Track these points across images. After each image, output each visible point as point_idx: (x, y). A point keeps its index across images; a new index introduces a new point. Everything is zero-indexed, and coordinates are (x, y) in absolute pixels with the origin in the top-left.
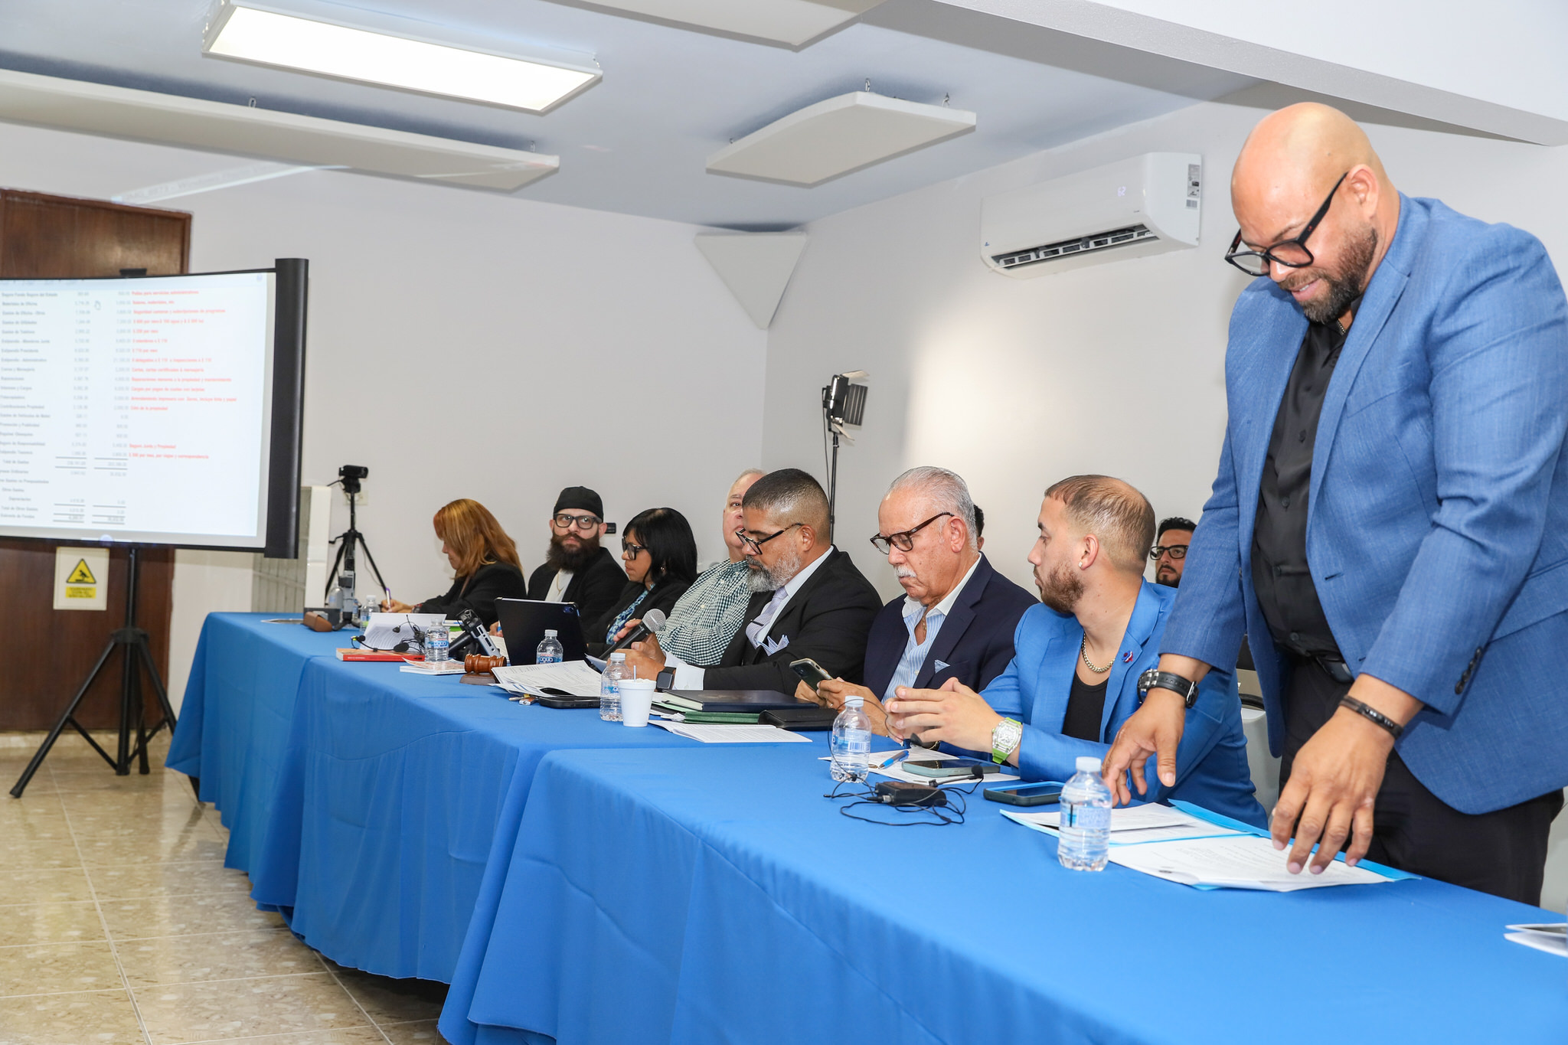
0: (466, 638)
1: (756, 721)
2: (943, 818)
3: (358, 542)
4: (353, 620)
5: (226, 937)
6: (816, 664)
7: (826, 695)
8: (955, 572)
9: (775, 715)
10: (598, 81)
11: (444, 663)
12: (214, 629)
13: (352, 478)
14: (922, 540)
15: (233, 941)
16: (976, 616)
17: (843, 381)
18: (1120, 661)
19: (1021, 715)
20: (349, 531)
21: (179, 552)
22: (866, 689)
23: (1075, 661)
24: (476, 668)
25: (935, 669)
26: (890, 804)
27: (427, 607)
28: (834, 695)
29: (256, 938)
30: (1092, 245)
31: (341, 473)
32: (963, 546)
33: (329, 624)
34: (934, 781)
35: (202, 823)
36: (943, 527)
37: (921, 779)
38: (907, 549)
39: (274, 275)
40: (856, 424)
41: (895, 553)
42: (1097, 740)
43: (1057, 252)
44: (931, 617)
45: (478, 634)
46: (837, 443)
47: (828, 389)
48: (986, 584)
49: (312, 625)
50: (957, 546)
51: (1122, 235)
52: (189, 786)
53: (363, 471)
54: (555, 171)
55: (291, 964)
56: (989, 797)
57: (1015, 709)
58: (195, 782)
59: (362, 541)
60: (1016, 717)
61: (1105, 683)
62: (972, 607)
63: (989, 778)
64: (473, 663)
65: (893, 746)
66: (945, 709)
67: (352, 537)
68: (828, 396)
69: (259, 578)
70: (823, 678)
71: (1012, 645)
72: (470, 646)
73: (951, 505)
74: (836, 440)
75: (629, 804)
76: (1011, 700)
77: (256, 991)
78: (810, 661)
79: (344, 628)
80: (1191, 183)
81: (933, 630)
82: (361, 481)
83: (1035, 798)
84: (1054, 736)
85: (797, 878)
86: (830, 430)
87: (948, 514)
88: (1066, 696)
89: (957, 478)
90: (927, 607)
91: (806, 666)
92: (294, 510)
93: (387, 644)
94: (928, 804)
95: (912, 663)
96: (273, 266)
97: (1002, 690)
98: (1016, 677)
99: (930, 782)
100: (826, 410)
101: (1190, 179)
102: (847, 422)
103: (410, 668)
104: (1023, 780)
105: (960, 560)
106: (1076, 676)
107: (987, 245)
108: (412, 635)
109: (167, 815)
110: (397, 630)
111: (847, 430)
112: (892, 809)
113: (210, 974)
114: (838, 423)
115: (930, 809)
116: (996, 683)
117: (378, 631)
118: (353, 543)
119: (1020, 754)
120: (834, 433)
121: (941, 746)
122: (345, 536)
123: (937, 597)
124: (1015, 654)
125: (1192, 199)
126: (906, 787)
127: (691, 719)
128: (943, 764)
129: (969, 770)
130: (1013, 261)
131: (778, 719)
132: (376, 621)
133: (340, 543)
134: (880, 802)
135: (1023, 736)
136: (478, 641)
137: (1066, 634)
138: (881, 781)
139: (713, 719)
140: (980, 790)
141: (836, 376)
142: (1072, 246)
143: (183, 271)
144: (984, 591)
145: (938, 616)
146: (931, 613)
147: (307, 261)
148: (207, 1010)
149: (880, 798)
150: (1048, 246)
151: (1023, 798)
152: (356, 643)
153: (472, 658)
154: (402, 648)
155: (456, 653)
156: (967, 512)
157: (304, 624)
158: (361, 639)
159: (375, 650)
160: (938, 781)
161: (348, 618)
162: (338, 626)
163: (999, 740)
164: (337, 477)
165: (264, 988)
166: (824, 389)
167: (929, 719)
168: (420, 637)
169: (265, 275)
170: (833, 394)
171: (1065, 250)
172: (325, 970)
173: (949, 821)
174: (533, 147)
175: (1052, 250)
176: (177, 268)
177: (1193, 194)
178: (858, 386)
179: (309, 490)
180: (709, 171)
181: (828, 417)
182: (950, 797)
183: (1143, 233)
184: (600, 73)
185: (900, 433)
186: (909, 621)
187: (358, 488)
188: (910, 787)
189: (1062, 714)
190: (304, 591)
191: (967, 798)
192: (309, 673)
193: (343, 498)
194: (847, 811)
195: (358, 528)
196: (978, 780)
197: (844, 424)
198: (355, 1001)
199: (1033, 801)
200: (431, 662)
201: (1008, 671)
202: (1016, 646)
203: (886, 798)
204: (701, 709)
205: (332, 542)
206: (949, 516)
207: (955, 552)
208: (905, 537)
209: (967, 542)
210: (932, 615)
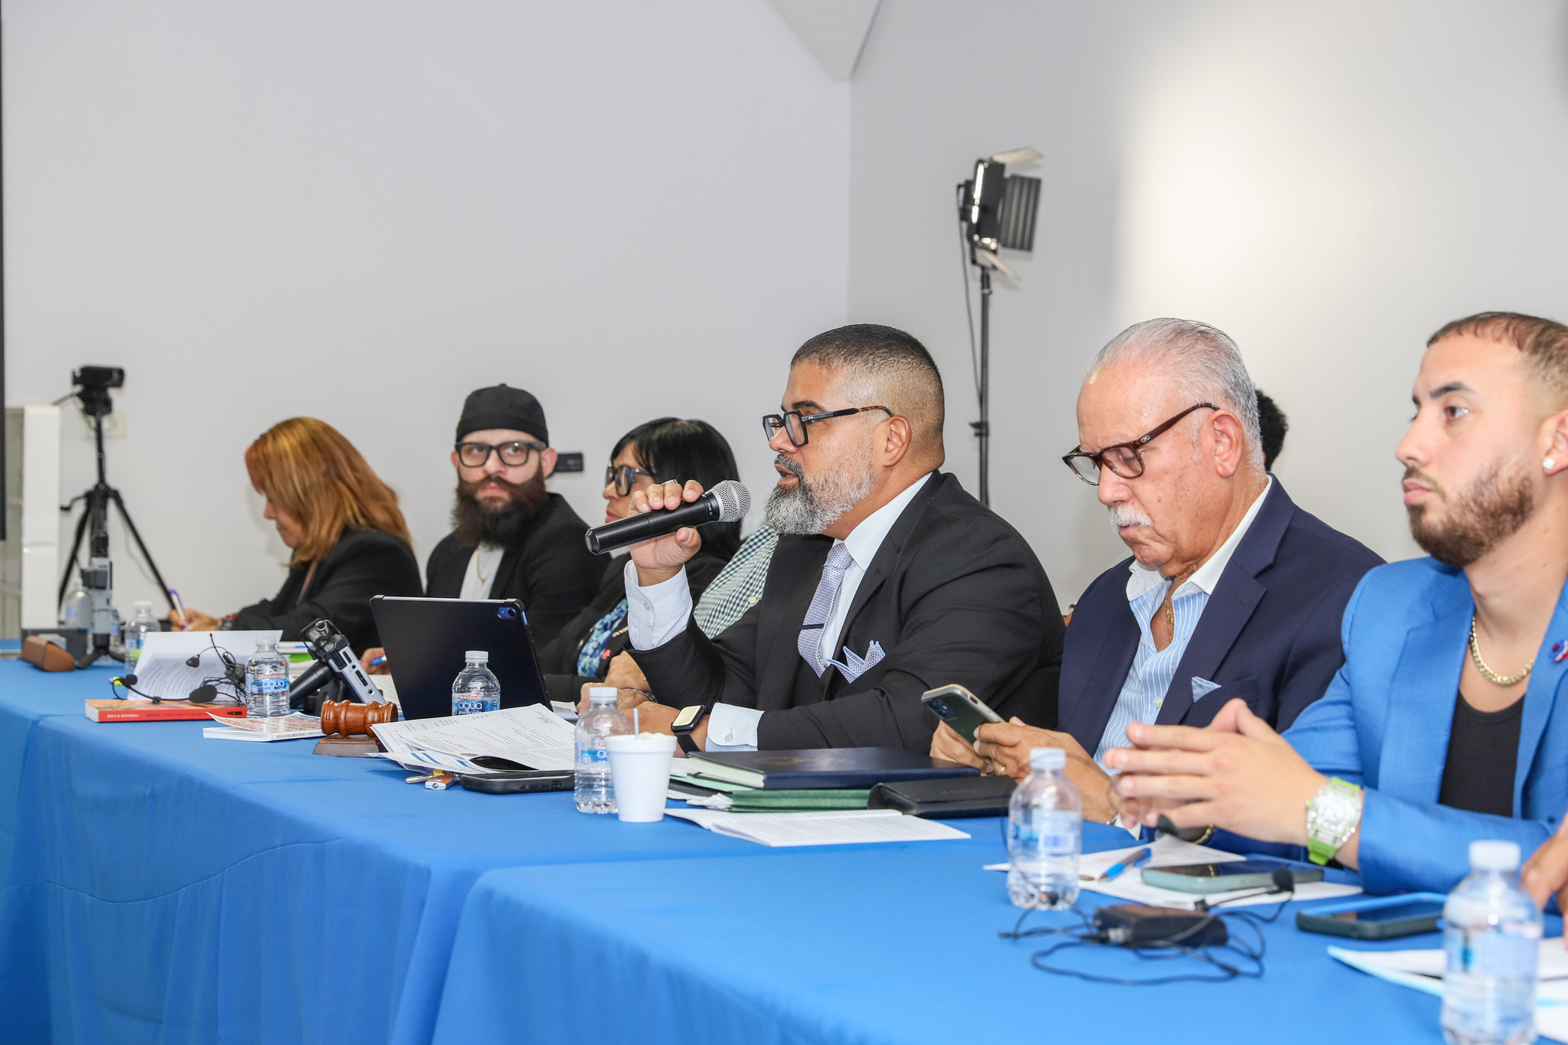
0: (320, 672)
1: (865, 803)
2: (1224, 967)
3: (112, 507)
4: (111, 648)
6: (969, 694)
7: (992, 751)
8: (1225, 514)
9: (900, 791)
11: (282, 720)
13: (96, 388)
14: (1161, 456)
16: (1266, 593)
17: (995, 170)
18: (1546, 663)
19: (1360, 774)
20: (97, 487)
22: (1065, 737)
23: (1458, 670)
24: (343, 726)
25: (1192, 694)
26: (1125, 945)
27: (246, 620)
28: (1007, 750)
31: (76, 381)
32: (1237, 466)
33: (68, 656)
34: (1203, 902)
36: (1199, 431)
37: (1181, 898)
38: (1131, 474)
40: (1022, 248)
41: (1111, 483)
42: (1507, 812)
44: (1182, 599)
45: (342, 665)
46: (988, 286)
47: (969, 186)
48: (1282, 532)
49: (38, 660)
50: (1227, 465)
53: (115, 376)
56: (1308, 926)
57: (1351, 764)
59: (120, 503)
60: (1350, 777)
61: (1519, 706)
62: (1258, 576)
63: (1305, 892)
64: (337, 717)
65: (1123, 839)
66: (1218, 766)
67: (101, 498)
68: (968, 200)
70: (985, 720)
71: (1338, 643)
72: (329, 686)
73: (1213, 389)
74: (985, 281)
75: (640, 962)
76: (1341, 746)
78: (959, 690)
79: (96, 663)
81: (1186, 623)
82: (113, 393)
83: (1391, 924)
84: (1423, 808)
86: (974, 262)
87: (1208, 405)
88: (1443, 736)
89: (1222, 338)
90: (1173, 580)
91: (952, 699)
93: (178, 689)
94: (1192, 942)
95: (1147, 685)
97: (1323, 729)
98: (1349, 703)
99: (1196, 904)
100: (965, 225)
102: (1005, 245)
103: (221, 731)
104: (1368, 893)
105: (1232, 491)
106: (1460, 701)
108: (221, 671)
110: (194, 662)
111: (1006, 262)
112: (1128, 956)
114: (986, 248)
115: (1200, 952)
116: (1309, 716)
117: (159, 666)
118: (104, 507)
119: (1361, 846)
120: (983, 268)
121: (1213, 837)
122: (89, 497)
123: (1192, 560)
124: (1343, 659)
126: (1148, 913)
127: (744, 804)
128: (1222, 869)
129: (1267, 879)
131: (903, 798)
132: (154, 647)
133: (79, 509)
134: (1104, 941)
135: (1366, 812)
136: (341, 677)
137: (1437, 618)
138: (1104, 905)
139: (785, 803)
140: (1289, 915)
141: (981, 161)
144: (1279, 548)
145: (1194, 596)
146: (1182, 590)
149: (1103, 935)
151: (1370, 927)
152: (120, 689)
153: (332, 708)
154: (204, 694)
155: (305, 701)
156: (1242, 400)
157: (23, 659)
158: (129, 681)
159: (156, 700)
160: (1211, 900)
161: (103, 646)
162: (85, 660)
163: (1319, 821)
164: (68, 388)
166: (959, 186)
167: (1189, 786)
168: (236, 674)
170: (977, 194)
173: (1233, 973)
178: (1022, 179)
179: (20, 414)
181: (970, 239)
182: (1233, 926)
186: (1140, 608)
187: (107, 406)
188: (1159, 913)
189: (1437, 770)
190: (19, 600)
191: (1267, 930)
192: (38, 748)
193: (81, 425)
194: (1045, 962)
195: (112, 481)
196: (1284, 897)
197: (1002, 251)
199: (1389, 931)
200: (259, 719)
201: (1333, 692)
202: (1346, 647)
203: (1116, 934)
204: (761, 785)
205: (65, 509)
206: (1208, 411)
207: (1222, 477)
208: (1128, 453)
209: (1244, 458)
210: (1183, 595)
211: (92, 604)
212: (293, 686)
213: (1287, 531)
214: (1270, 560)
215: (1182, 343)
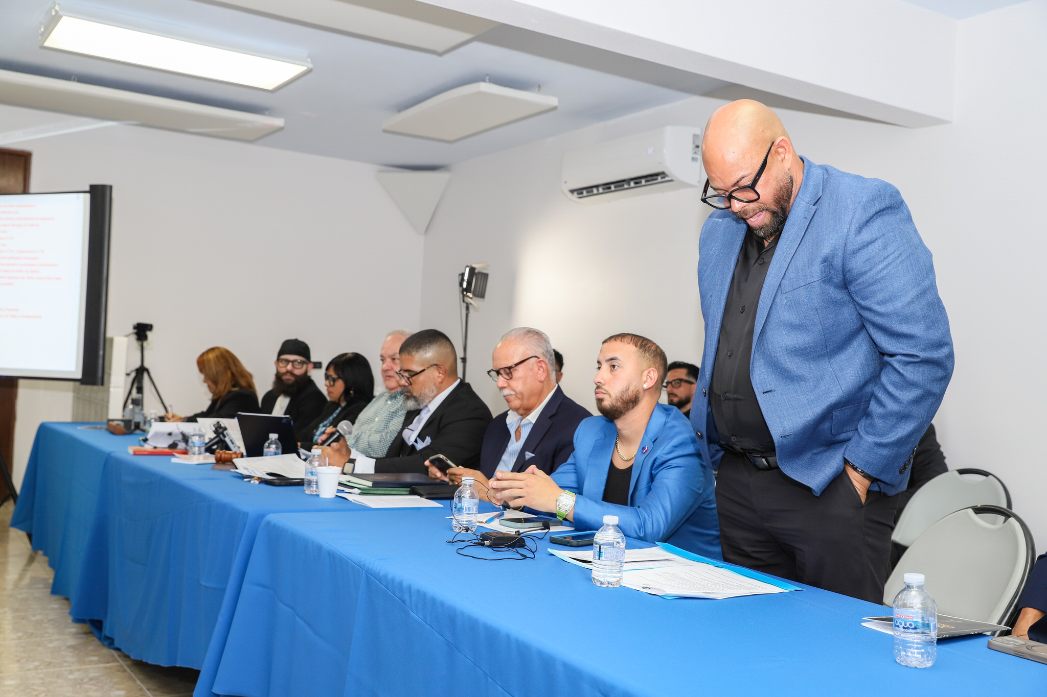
0: (217, 439)
1: (408, 493)
2: (522, 555)
3: (146, 376)
5: (51, 641)
7: (453, 477)
8: (540, 394)
9: (420, 489)
10: (309, 72)
11: (201, 457)
12: (45, 434)
13: (142, 331)
14: (519, 372)
15: (56, 644)
16: (552, 424)
17: (472, 270)
18: (640, 453)
19: (578, 488)
20: (140, 367)
21: (21, 382)
23: (611, 454)
24: (223, 459)
25: (525, 457)
26: (489, 546)
28: (458, 477)
29: (71, 642)
30: (632, 184)
31: (135, 328)
32: (545, 378)
33: (124, 430)
34: (518, 532)
35: (35, 565)
36: (533, 365)
37: (510, 530)
38: (508, 378)
39: (88, 196)
40: (481, 297)
41: (502, 381)
42: (626, 505)
43: (610, 188)
44: (524, 425)
45: (225, 437)
46: (468, 310)
47: (463, 275)
48: (559, 403)
49: (113, 431)
50: (542, 378)
51: (651, 178)
52: (26, 540)
53: (150, 327)
54: (281, 129)
55: (95, 658)
56: (555, 542)
57: (574, 485)
58: (30, 536)
59: (149, 373)
60: (572, 490)
61: (631, 467)
62: (550, 417)
63: (553, 529)
64: (221, 456)
65: (494, 509)
66: (527, 485)
67: (141, 371)
68: (463, 280)
69: (77, 399)
71: (572, 443)
72: (221, 445)
73: (539, 352)
74: (467, 308)
75: (320, 548)
76: (571, 479)
77: (71, 677)
79: (134, 432)
80: (694, 146)
81: (525, 433)
82: (148, 333)
83: (582, 541)
84: (596, 502)
85: (425, 594)
86: (464, 301)
87: (536, 357)
88: (605, 477)
89: (543, 335)
90: (523, 416)
92: (101, 353)
93: (163, 444)
94: (513, 546)
95: (511, 454)
96: (88, 189)
97: (565, 473)
98: (574, 464)
99: (516, 532)
100: (461, 288)
101: (694, 143)
102: (475, 296)
103: (178, 459)
104: (576, 530)
105: (543, 387)
106: (612, 464)
107: (565, 182)
108: (180, 437)
109: (11, 559)
110: (170, 434)
111: (474, 302)
112: (490, 550)
113: (39, 666)
114: (469, 297)
115: (514, 550)
116: (562, 468)
117: (157, 435)
118: (143, 374)
119: (574, 514)
120: (467, 304)
121: (524, 509)
122: (137, 370)
124: (573, 450)
125: (695, 156)
126: (499, 535)
127: (365, 492)
128: (527, 520)
129: (540, 524)
130: (582, 193)
131: (421, 492)
132: (156, 428)
133: (133, 375)
134: (483, 545)
135: (576, 502)
136: (224, 442)
137: (606, 437)
138: (484, 532)
139: (379, 492)
140: (548, 537)
141: (467, 266)
142: (620, 184)
143: (25, 191)
144: (558, 408)
145: (528, 424)
146: (524, 421)
147: (111, 187)
148: (36, 690)
149: (482, 542)
150: (605, 184)
151: (575, 542)
152: (142, 443)
153: (220, 453)
154: (173, 446)
155: (209, 450)
156: (549, 357)
157: (107, 430)
158: (146, 440)
159: (155, 448)
160: (521, 531)
161: (137, 426)
162: (130, 431)
163: (561, 505)
164: (131, 330)
165: (76, 675)
166: (460, 275)
167: (516, 492)
168: (185, 438)
169: (82, 195)
170: (466, 277)
171: (615, 187)
172: (118, 662)
173: (525, 557)
174: (267, 112)
175: (607, 187)
176: (21, 188)
177: (695, 153)
178: (482, 273)
179: (112, 340)
180: (385, 131)
181: (463, 293)
182: (528, 542)
183: (664, 178)
184: (311, 66)
185: (510, 305)
186: (511, 427)
187: (146, 338)
188: (502, 536)
189: (603, 488)
190: (108, 408)
191: (539, 542)
192: (110, 465)
193: (135, 344)
194: (461, 552)
195: (146, 365)
196: (547, 530)
197: (474, 298)
198: (138, 682)
199: (580, 544)
200: (193, 455)
201: (570, 460)
202: (574, 445)
203: (487, 543)
204: (371, 486)
205: (128, 375)
206: (536, 359)
207: (540, 382)
208: (507, 370)
209: (548, 376)
210: (525, 423)
212: (206, 444)
213: (561, 403)
214: (554, 412)
215: (530, 335)
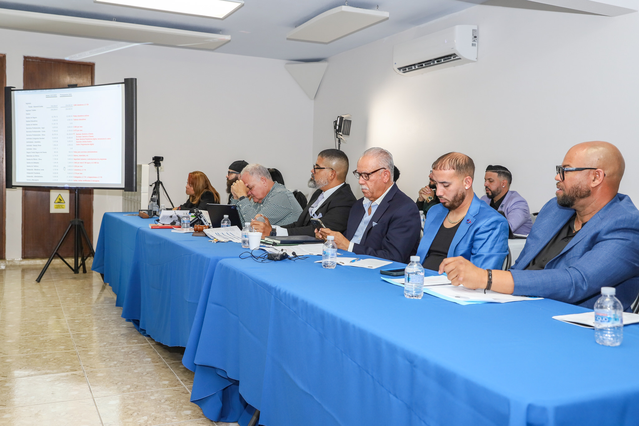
0: (197, 219)
3: (160, 185)
4: (157, 214)
5: (113, 332)
8: (384, 189)
10: (242, 6)
11: (188, 229)
12: (107, 218)
13: (157, 161)
14: (372, 177)
15: (115, 333)
16: (390, 205)
17: (342, 118)
20: (157, 181)
21: (95, 190)
24: (198, 230)
25: (372, 225)
29: (124, 331)
30: (436, 62)
31: (153, 159)
32: (388, 180)
33: (148, 216)
35: (106, 291)
36: (381, 173)
38: (366, 179)
39: (124, 85)
40: (347, 135)
41: (362, 181)
43: (422, 65)
45: (201, 218)
46: (340, 142)
47: (336, 122)
48: (395, 194)
49: (142, 216)
50: (386, 180)
51: (448, 58)
52: (101, 277)
53: (161, 158)
54: (229, 41)
55: (136, 341)
56: (382, 273)
58: (102, 275)
59: (162, 185)
62: (389, 202)
64: (197, 228)
67: (158, 183)
68: (336, 124)
69: (125, 199)
72: (198, 222)
73: (385, 165)
74: (339, 141)
77: (123, 351)
79: (153, 217)
80: (473, 36)
81: (374, 211)
82: (161, 162)
86: (337, 137)
90: (372, 201)
92: (135, 173)
93: (168, 222)
95: (365, 223)
96: (123, 81)
100: (335, 130)
101: (473, 35)
102: (344, 134)
103: (176, 231)
105: (386, 185)
107: (395, 64)
108: (177, 218)
109: (94, 288)
110: (171, 217)
111: (344, 138)
113: (106, 345)
114: (340, 135)
117: (164, 217)
118: (159, 185)
120: (339, 139)
122: (156, 183)
123: (376, 198)
125: (474, 43)
130: (406, 70)
132: (164, 213)
133: (154, 186)
136: (201, 220)
141: (339, 117)
142: (428, 63)
143: (92, 85)
144: (393, 196)
145: (376, 205)
146: (373, 204)
147: (136, 79)
148: (104, 358)
150: (419, 63)
151: (395, 273)
152: (156, 222)
153: (198, 226)
154: (173, 223)
155: (192, 225)
156: (391, 168)
157: (139, 216)
158: (158, 220)
159: (163, 224)
161: (155, 213)
162: (151, 216)
164: (152, 161)
165: (126, 350)
166: (334, 122)
168: (179, 219)
169: (120, 85)
170: (338, 124)
171: (425, 65)
172: (148, 343)
174: (221, 32)
175: (421, 65)
176: (90, 84)
177: (474, 41)
178: (348, 120)
179: (141, 166)
180: (288, 39)
181: (336, 133)
183: (455, 57)
184: (243, 2)
185: (364, 136)
187: (160, 165)
190: (140, 204)
192: (139, 234)
193: (155, 169)
195: (160, 180)
197: (343, 135)
198: (158, 354)
199: (398, 274)
200: (184, 228)
204: (280, 243)
205: (151, 186)
206: (383, 169)
207: (384, 182)
208: (367, 175)
209: (390, 179)
210: (373, 205)
211: (153, 205)
212: (191, 222)
214: (391, 198)
